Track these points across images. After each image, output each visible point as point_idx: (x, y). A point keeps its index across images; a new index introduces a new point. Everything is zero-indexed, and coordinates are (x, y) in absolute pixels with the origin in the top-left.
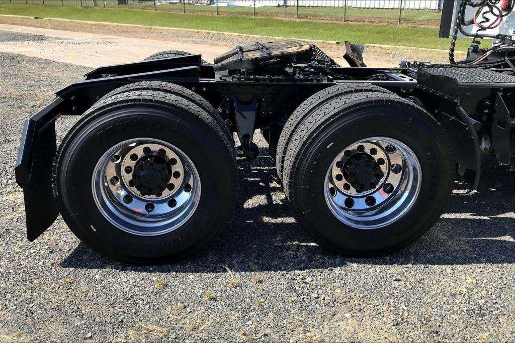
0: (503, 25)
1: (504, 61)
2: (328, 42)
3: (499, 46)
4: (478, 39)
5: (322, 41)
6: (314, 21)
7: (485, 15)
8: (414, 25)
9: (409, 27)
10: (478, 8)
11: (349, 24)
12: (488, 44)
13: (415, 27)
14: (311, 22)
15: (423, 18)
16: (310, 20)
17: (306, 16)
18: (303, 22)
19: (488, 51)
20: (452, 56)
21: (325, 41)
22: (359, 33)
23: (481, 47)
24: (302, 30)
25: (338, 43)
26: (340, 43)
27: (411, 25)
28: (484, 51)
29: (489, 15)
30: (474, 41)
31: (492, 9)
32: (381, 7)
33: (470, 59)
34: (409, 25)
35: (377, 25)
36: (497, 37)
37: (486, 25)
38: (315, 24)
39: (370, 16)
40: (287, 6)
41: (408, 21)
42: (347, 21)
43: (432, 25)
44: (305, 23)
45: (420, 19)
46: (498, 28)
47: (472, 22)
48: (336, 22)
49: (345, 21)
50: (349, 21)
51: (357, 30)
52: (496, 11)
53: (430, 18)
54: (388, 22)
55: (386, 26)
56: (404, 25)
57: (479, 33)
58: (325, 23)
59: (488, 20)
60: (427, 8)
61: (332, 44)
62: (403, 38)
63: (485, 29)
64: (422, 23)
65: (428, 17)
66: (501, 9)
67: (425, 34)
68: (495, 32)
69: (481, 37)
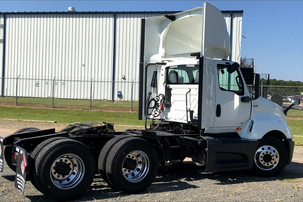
0: (161, 115)
1: (164, 128)
2: (49, 121)
3: (161, 123)
4: (153, 120)
5: (45, 121)
6: (30, 107)
7: (155, 112)
8: (100, 110)
9: (97, 111)
10: (152, 109)
11: (57, 110)
12: (157, 122)
13: (101, 111)
14: (27, 108)
15: (105, 105)
16: (28, 107)
17: (23, 104)
18: (22, 108)
19: (158, 124)
20: (146, 126)
21: (46, 121)
22: (65, 115)
23: (155, 123)
24: (22, 113)
25: (56, 122)
26: (57, 122)
27: (99, 110)
28: (156, 125)
29: (156, 112)
30: (152, 121)
31: (157, 110)
32: (75, 98)
33: (151, 128)
34: (97, 110)
35: (76, 110)
36: (160, 119)
37: (156, 115)
38: (31, 109)
39: (70, 104)
40: (4, 97)
41: (96, 108)
42: (55, 107)
43: (111, 110)
44: (24, 108)
45: (103, 106)
46: (159, 116)
47: (151, 114)
48: (47, 108)
49: (53, 108)
50: (56, 107)
51: (63, 114)
52: (158, 110)
53: (110, 106)
54: (83, 108)
55: (82, 111)
56: (94, 110)
57: (154, 118)
58: (39, 109)
59: (156, 114)
60: (105, 100)
61: (52, 123)
62: (95, 118)
63: (156, 117)
64: (105, 108)
65: (108, 105)
66: (160, 110)
67: (108, 116)
68: (159, 118)
69: (155, 119)
